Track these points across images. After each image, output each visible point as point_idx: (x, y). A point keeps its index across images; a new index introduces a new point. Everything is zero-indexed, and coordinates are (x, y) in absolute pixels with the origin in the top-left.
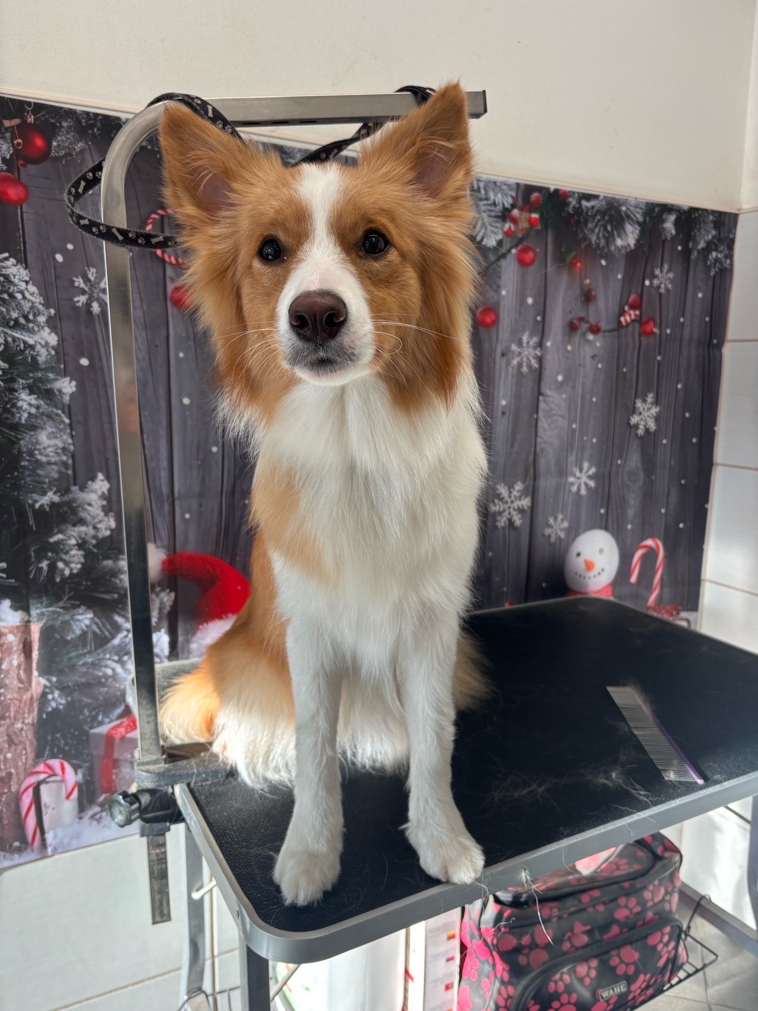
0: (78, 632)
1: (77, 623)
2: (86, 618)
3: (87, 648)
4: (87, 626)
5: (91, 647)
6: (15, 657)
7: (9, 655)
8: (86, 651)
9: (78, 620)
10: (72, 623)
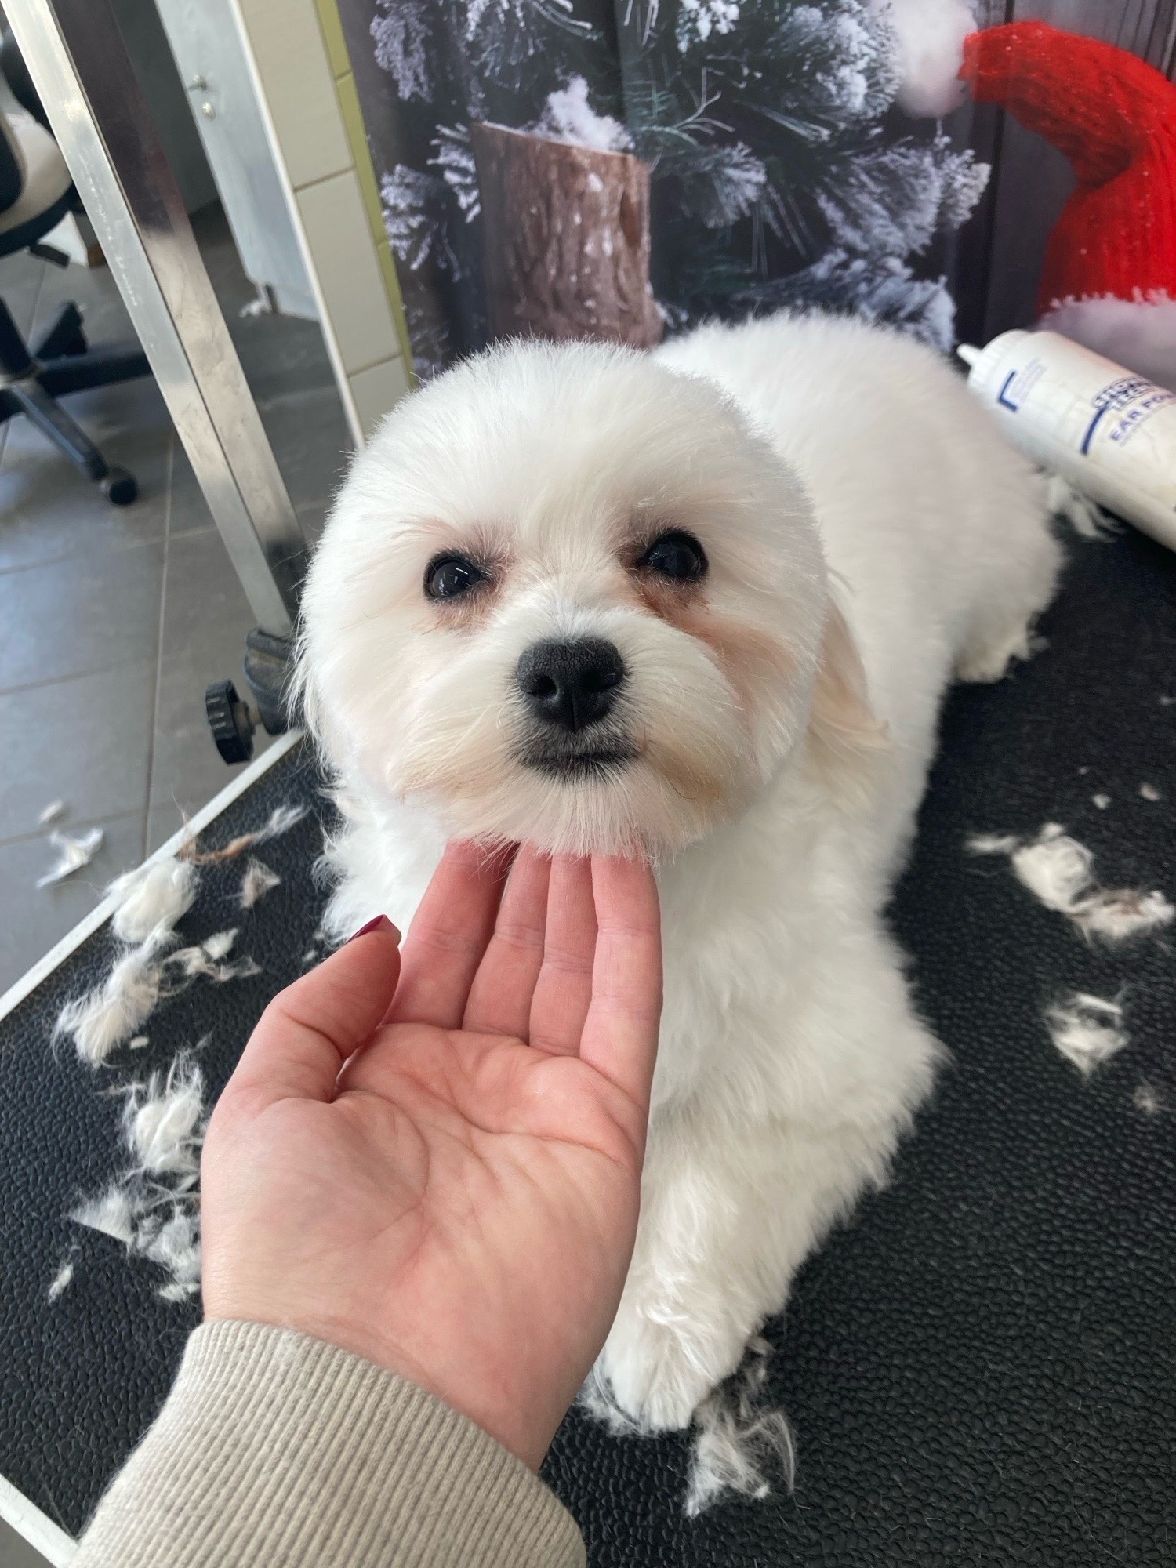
0: (732, 216)
1: (728, 189)
2: (748, 181)
3: (750, 264)
4: (751, 205)
5: (759, 264)
6: (607, 234)
7: (595, 224)
8: (748, 271)
9: (730, 180)
10: (717, 184)
